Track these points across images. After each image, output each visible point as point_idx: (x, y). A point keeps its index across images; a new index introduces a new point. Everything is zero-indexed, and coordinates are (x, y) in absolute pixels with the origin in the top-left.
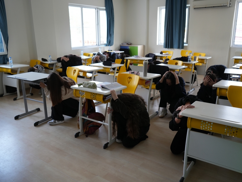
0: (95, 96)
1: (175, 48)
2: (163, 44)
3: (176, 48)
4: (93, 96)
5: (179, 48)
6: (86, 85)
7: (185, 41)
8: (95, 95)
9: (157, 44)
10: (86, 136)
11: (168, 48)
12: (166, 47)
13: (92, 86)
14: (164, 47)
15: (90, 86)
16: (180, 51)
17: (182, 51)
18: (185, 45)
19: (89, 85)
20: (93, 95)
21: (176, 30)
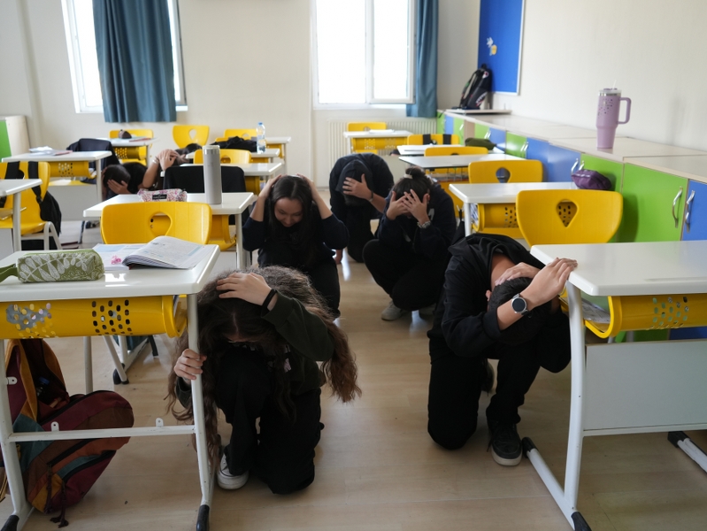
0: (122, 313)
1: (147, 121)
2: (101, 110)
3: (151, 121)
4: (111, 314)
5: (160, 118)
6: (45, 268)
7: (178, 97)
8: (124, 308)
9: (78, 111)
10: (54, 520)
11: (123, 120)
12: (115, 120)
13: (84, 268)
14: (107, 120)
15: (73, 268)
16: (167, 128)
17: (175, 128)
18: (178, 109)
19: (66, 265)
20: (107, 309)
21: (143, 61)
